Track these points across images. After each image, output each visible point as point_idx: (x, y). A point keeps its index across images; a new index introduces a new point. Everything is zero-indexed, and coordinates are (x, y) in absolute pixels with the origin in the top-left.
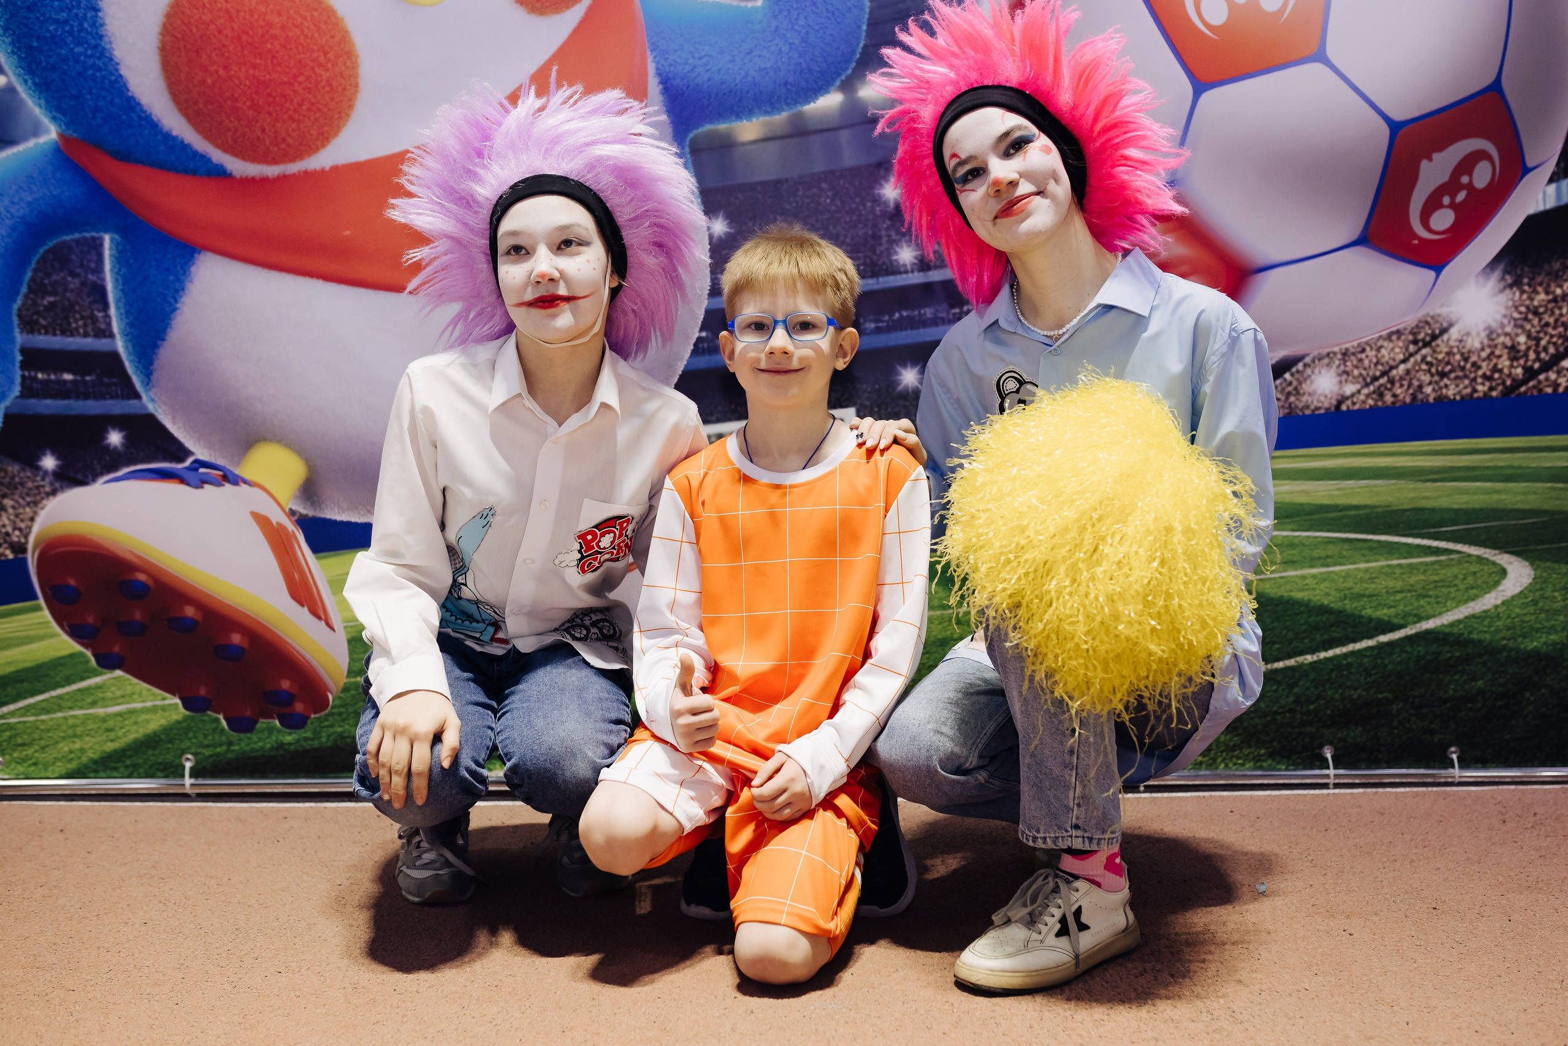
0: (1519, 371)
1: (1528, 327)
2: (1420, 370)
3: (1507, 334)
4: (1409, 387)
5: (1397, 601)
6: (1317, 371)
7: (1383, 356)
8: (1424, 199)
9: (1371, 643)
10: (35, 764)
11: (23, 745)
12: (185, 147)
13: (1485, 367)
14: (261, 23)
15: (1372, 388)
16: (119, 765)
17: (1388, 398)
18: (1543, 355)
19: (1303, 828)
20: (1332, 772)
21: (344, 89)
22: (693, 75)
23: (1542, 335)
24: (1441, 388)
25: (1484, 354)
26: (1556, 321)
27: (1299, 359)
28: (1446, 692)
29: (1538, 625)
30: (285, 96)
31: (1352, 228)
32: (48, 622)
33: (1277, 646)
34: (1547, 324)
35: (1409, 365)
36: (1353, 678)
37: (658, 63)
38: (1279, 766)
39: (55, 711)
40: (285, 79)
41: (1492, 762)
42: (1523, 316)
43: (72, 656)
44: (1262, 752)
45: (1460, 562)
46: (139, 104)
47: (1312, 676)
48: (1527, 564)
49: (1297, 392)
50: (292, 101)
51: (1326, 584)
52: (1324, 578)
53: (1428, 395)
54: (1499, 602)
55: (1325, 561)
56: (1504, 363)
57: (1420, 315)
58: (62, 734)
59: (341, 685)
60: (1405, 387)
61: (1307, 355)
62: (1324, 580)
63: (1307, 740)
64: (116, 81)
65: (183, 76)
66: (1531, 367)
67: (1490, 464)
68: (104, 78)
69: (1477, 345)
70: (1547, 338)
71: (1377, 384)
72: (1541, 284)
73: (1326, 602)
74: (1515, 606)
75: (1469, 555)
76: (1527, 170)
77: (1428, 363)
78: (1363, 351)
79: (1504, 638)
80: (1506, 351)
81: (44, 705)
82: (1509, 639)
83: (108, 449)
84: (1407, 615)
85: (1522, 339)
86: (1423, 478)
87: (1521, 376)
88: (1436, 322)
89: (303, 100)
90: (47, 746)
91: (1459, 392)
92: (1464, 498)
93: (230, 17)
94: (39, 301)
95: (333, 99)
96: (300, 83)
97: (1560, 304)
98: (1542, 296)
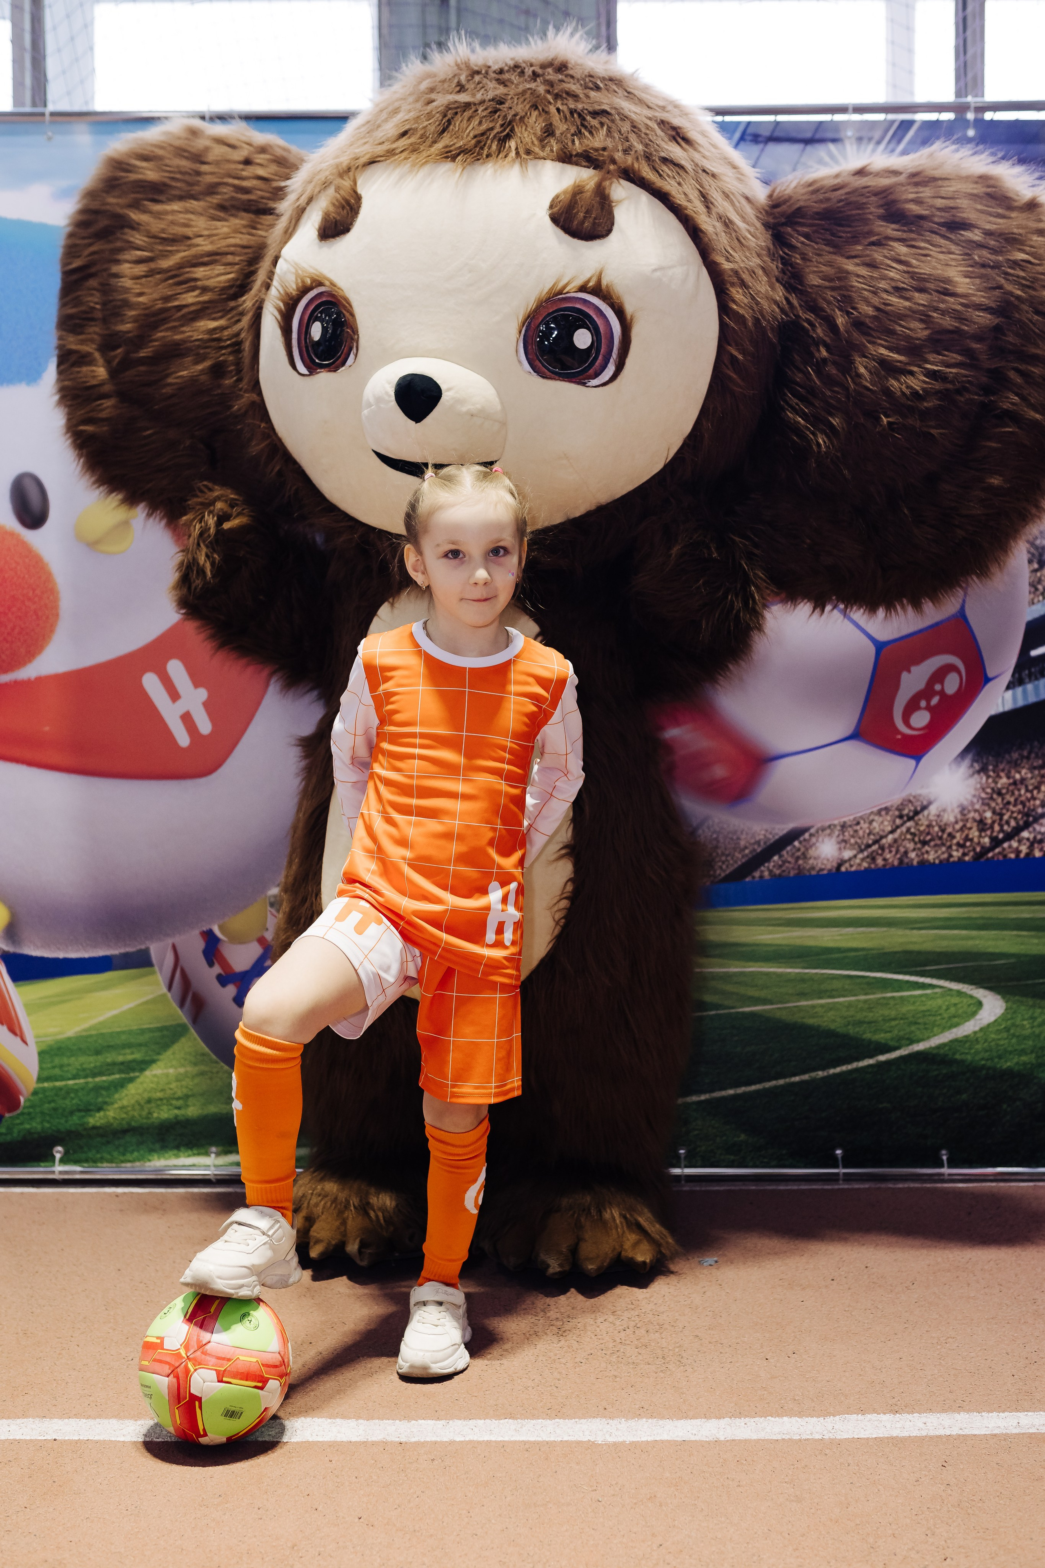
0: (987, 840)
1: (993, 804)
2: (905, 839)
3: (976, 811)
4: (897, 851)
5: (892, 1027)
6: (820, 839)
7: (875, 828)
8: (905, 702)
9: (871, 1061)
13: (959, 837)
15: (866, 854)
17: (880, 862)
18: (1006, 827)
20: (841, 1170)
23: (1005, 811)
24: (923, 854)
25: (958, 827)
26: (1016, 800)
27: (806, 830)
28: (936, 1103)
29: (1011, 1048)
31: (846, 726)
34: (1009, 803)
35: (896, 835)
36: (859, 1090)
42: (989, 796)
45: (943, 995)
47: (823, 1088)
48: (999, 997)
49: (805, 856)
51: (833, 1012)
52: (831, 1007)
53: (912, 860)
54: (977, 1029)
55: (831, 993)
56: (974, 833)
57: (904, 794)
59: (31, 1089)
60: (894, 853)
61: (812, 827)
62: (831, 1009)
63: (822, 1142)
66: (997, 837)
67: (966, 915)
69: (952, 819)
70: (1009, 814)
71: (870, 850)
72: (1003, 770)
73: (833, 1026)
74: (991, 1032)
75: (950, 990)
76: (988, 680)
77: (912, 834)
78: (858, 823)
79: (983, 1059)
80: (976, 824)
82: (987, 1060)
84: (901, 1038)
85: (988, 814)
86: (911, 926)
87: (988, 845)
88: (918, 800)
89: (15, 626)
91: (938, 857)
92: (945, 943)
95: (38, 625)
96: (13, 613)
97: (1019, 786)
98: (1004, 781)
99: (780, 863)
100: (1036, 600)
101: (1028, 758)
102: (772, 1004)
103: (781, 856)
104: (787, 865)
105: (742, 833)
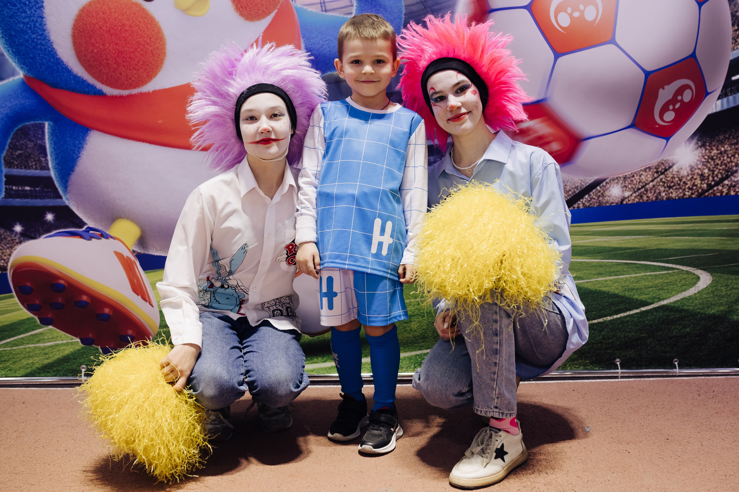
0: (705, 185)
1: (709, 165)
2: (659, 185)
3: (699, 169)
4: (654, 193)
5: (649, 292)
6: (612, 185)
7: (643, 179)
8: (661, 107)
9: (637, 311)
10: (10, 370)
11: (5, 361)
12: (84, 81)
13: (689, 184)
14: (120, 24)
15: (637, 193)
16: (50, 370)
17: (645, 198)
18: (716, 178)
19: (607, 399)
20: (619, 371)
21: (159, 55)
22: (322, 49)
23: (715, 169)
24: (669, 194)
25: (689, 178)
26: (722, 163)
27: (604, 180)
28: (672, 334)
29: (714, 303)
30: (130, 58)
31: (628, 120)
32: (17, 303)
33: (594, 313)
34: (718, 164)
35: (654, 183)
36: (630, 327)
37: (306, 43)
38: (595, 368)
39: (20, 345)
40: (131, 50)
41: (694, 366)
42: (706, 160)
43: (28, 319)
44: (587, 362)
45: (678, 274)
46: (62, 61)
47: (610, 326)
48: (709, 274)
49: (603, 195)
50: (134, 60)
51: (616, 284)
52: (616, 281)
53: (663, 197)
54: (696, 292)
55: (616, 273)
56: (698, 182)
57: (659, 160)
58: (23, 356)
59: (156, 332)
61: (608, 178)
63: (608, 356)
64: (51, 51)
65: (83, 49)
66: (710, 184)
67: (692, 228)
68: (46, 49)
69: (686, 174)
70: (718, 170)
71: (640, 191)
72: (714, 146)
73: (617, 292)
74: (704, 294)
75: (683, 270)
76: (708, 94)
77: (663, 182)
78: (633, 176)
79: (699, 309)
80: (699, 176)
81: (15, 342)
82: (701, 309)
83: (46, 222)
84: (654, 298)
85: (706, 171)
86: (661, 235)
87: (706, 188)
88: (667, 163)
89: (139, 60)
90: (16, 362)
91: (678, 195)
92: (680, 244)
93: (105, 21)
94: (14, 153)
95: (154, 59)
96: (138, 52)
97: (724, 155)
98: (715, 151)
99: (589, 199)
100: (735, 48)
101: (729, 139)
102: (583, 279)
103: (589, 196)
104: (593, 200)
105: (568, 182)
